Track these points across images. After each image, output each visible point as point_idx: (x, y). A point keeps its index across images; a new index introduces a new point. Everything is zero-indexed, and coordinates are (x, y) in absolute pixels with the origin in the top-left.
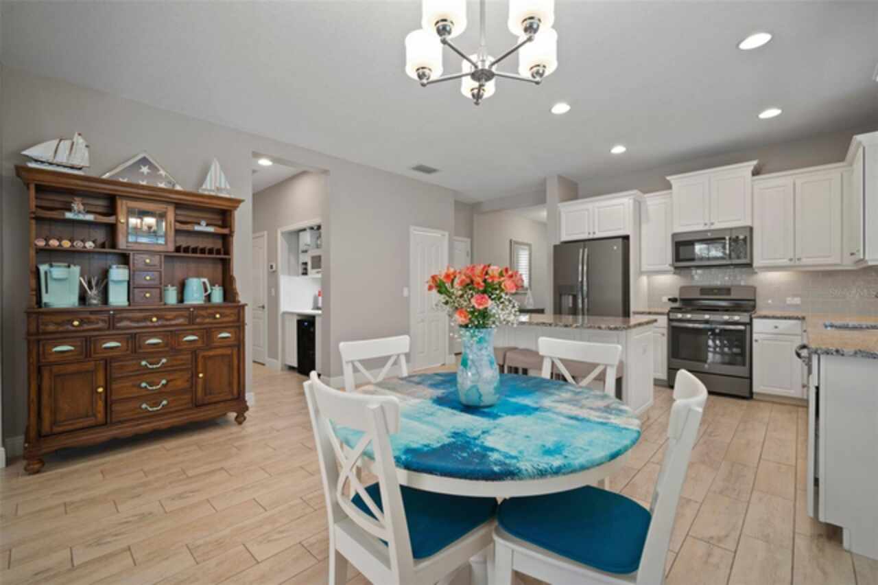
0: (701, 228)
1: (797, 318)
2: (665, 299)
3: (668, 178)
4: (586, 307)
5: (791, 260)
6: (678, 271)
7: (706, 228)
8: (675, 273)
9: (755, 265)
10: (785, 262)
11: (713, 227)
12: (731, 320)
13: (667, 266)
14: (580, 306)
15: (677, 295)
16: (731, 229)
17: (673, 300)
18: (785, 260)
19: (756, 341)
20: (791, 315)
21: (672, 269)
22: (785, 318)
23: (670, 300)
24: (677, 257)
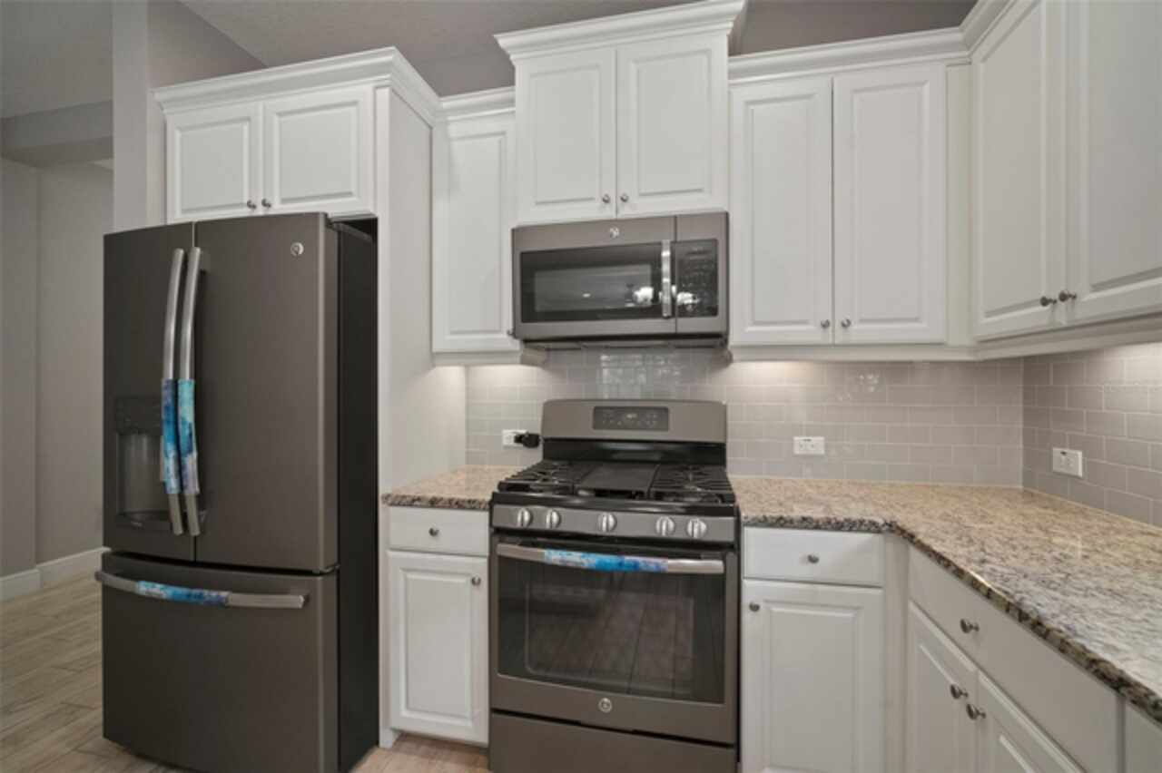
0: (592, 211)
1: (873, 527)
2: (508, 435)
3: (504, 41)
4: (193, 488)
5: (825, 325)
6: (532, 354)
7: (608, 213)
8: (524, 362)
9: (734, 339)
10: (811, 333)
11: (627, 212)
12: (679, 535)
13: (504, 336)
14: (173, 484)
15: (536, 429)
16: (675, 219)
17: (527, 440)
18: (810, 327)
19: (755, 608)
20: (855, 516)
21: (516, 345)
22: (839, 526)
23: (519, 439)
24: (528, 308)
